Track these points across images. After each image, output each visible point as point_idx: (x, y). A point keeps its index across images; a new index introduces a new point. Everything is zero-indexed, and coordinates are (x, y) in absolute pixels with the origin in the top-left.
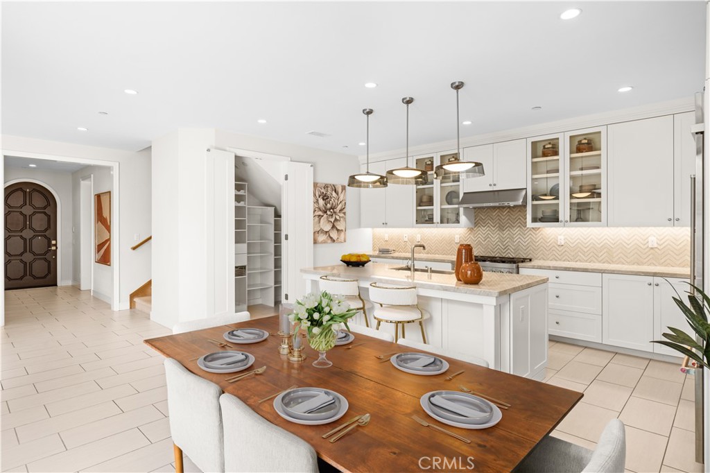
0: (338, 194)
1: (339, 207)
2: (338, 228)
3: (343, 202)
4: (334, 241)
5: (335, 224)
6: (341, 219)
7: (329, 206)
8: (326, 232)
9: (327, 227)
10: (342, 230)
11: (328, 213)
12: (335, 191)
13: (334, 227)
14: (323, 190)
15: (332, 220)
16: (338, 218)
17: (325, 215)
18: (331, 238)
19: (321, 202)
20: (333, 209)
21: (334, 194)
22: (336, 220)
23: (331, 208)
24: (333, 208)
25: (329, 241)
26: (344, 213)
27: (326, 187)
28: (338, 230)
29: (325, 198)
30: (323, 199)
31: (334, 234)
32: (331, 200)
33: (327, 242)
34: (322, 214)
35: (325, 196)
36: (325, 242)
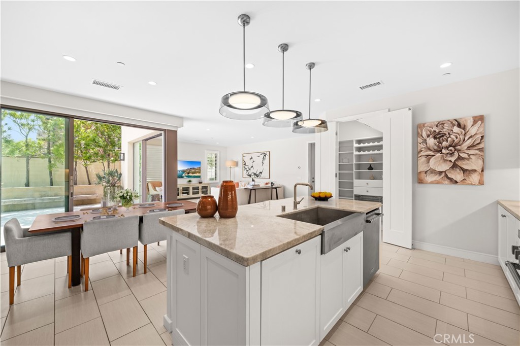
0: (464, 129)
1: (469, 143)
2: (465, 167)
3: (479, 136)
4: (456, 182)
5: (459, 163)
6: (471, 157)
7: (445, 144)
8: (440, 173)
9: (444, 167)
10: (475, 171)
11: (444, 151)
12: (459, 125)
13: (454, 166)
14: (435, 129)
15: (453, 159)
16: (463, 155)
17: (439, 155)
18: (451, 180)
19: (431, 142)
20: (454, 147)
21: (456, 129)
22: (460, 158)
23: (450, 146)
24: (454, 145)
25: (447, 182)
26: (481, 150)
27: (441, 124)
28: (464, 171)
29: (438, 136)
30: (435, 138)
31: (457, 176)
32: (449, 137)
33: (442, 183)
34: (433, 154)
35: (439, 133)
36: (437, 183)
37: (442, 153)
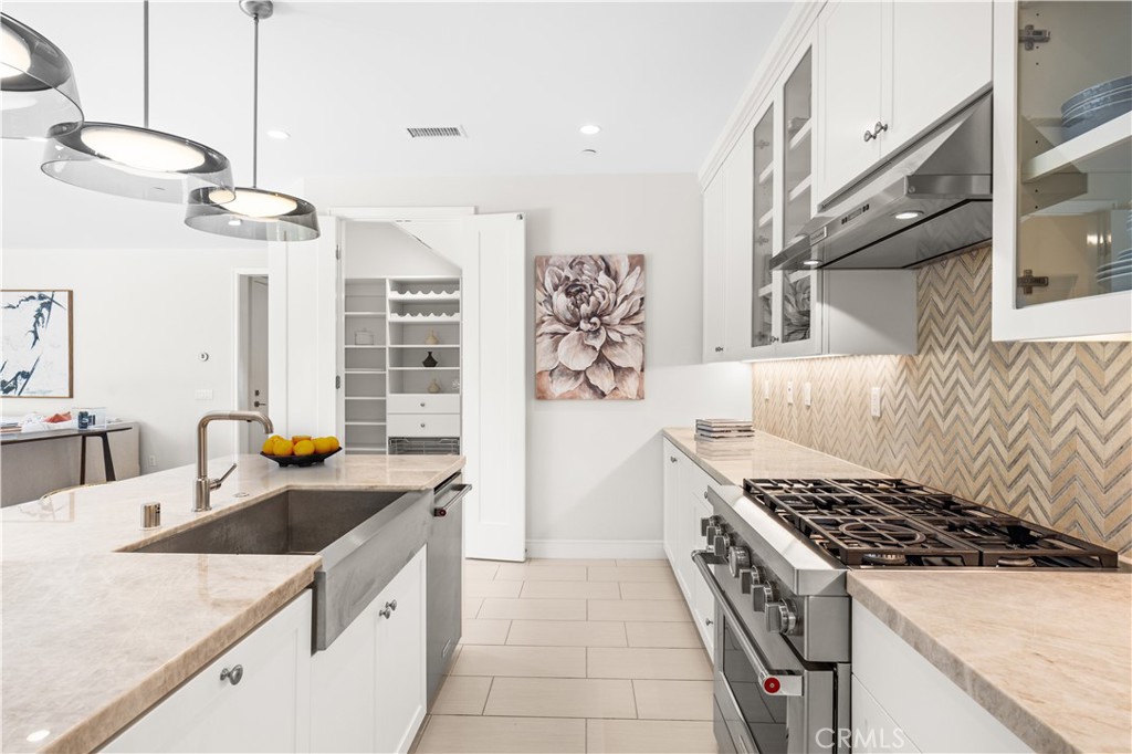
0: (615, 279)
1: (621, 311)
2: (618, 362)
3: (637, 297)
4: (603, 395)
5: (608, 353)
6: (627, 340)
7: (585, 309)
8: (577, 373)
9: (583, 361)
10: (631, 369)
11: (583, 325)
12: (608, 271)
13: (601, 359)
14: (567, 272)
15: (598, 343)
16: (615, 337)
17: (574, 332)
18: (593, 388)
19: (561, 301)
20: (600, 317)
21: (603, 279)
22: (609, 343)
23: (594, 314)
24: (599, 313)
25: (588, 394)
26: (640, 326)
27: (577, 263)
28: (616, 369)
29: (573, 289)
30: (568, 294)
31: (604, 380)
32: (592, 294)
33: (580, 398)
34: (564, 330)
35: (574, 285)
36: (571, 398)
37: (579, 329)
